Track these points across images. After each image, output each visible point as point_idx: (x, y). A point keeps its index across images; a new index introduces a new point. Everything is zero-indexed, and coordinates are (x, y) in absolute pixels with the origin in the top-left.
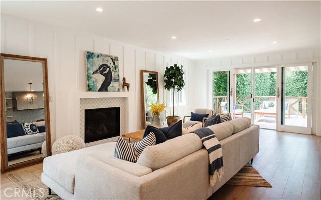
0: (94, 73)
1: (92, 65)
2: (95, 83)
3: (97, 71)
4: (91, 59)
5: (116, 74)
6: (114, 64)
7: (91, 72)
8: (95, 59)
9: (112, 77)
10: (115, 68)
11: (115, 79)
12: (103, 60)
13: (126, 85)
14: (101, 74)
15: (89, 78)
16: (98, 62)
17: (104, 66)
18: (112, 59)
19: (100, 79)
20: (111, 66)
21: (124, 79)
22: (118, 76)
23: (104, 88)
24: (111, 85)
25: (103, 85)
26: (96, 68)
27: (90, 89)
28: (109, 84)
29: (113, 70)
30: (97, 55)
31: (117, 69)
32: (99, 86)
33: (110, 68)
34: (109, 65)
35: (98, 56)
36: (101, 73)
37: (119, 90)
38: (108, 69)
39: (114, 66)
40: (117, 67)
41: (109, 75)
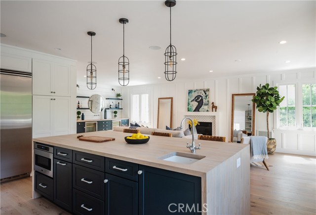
1: (191, 97)
2: (192, 107)
3: (193, 100)
4: (190, 94)
5: (207, 100)
6: (206, 94)
7: (190, 101)
8: (193, 93)
9: (203, 102)
11: (205, 104)
12: (198, 93)
13: (214, 107)
15: (189, 104)
16: (194, 95)
17: (198, 97)
18: (204, 91)
19: (195, 104)
20: (203, 96)
21: (213, 103)
22: (208, 101)
23: (197, 109)
24: (202, 108)
26: (193, 98)
27: (188, 111)
28: (201, 107)
29: (204, 98)
30: (194, 91)
31: (207, 97)
33: (202, 97)
34: (201, 95)
36: (196, 101)
37: (207, 111)
38: (201, 98)
39: (205, 95)
40: (208, 95)
41: (201, 102)
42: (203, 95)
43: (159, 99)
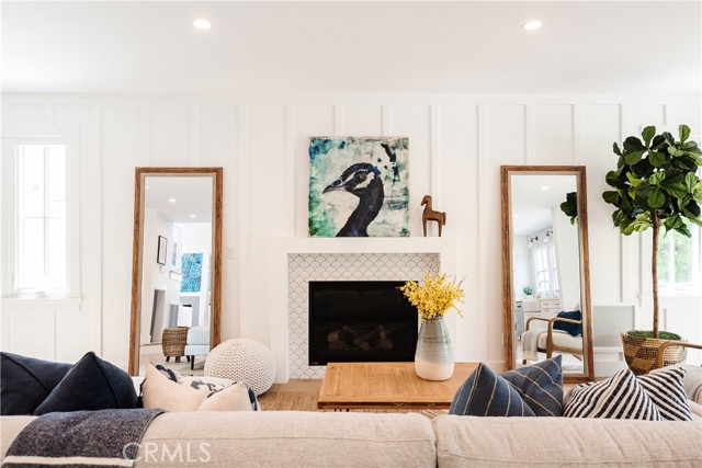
0: (327, 189)
1: (323, 172)
2: (329, 216)
3: (336, 184)
4: (320, 156)
5: (399, 186)
6: (393, 158)
7: (320, 187)
8: (334, 153)
9: (382, 196)
10: (396, 171)
11: (392, 202)
12: (358, 152)
13: (433, 217)
14: (349, 190)
15: (312, 202)
16: (340, 161)
17: (360, 170)
18: (385, 146)
19: (347, 203)
20: (380, 167)
21: (427, 201)
22: (406, 192)
23: (357, 226)
24: (378, 219)
25: (352, 220)
26: (336, 175)
27: (313, 232)
28: (373, 215)
29: (387, 177)
30: (338, 143)
31: (402, 174)
32: (341, 222)
33: (377, 173)
34: (374, 163)
35: (342, 146)
36: (350, 188)
37: (405, 232)
38: (371, 176)
39: (391, 165)
40: (404, 166)
41: (375, 192)
42: (382, 163)
43: (141, 172)
